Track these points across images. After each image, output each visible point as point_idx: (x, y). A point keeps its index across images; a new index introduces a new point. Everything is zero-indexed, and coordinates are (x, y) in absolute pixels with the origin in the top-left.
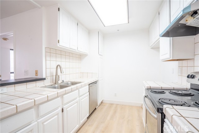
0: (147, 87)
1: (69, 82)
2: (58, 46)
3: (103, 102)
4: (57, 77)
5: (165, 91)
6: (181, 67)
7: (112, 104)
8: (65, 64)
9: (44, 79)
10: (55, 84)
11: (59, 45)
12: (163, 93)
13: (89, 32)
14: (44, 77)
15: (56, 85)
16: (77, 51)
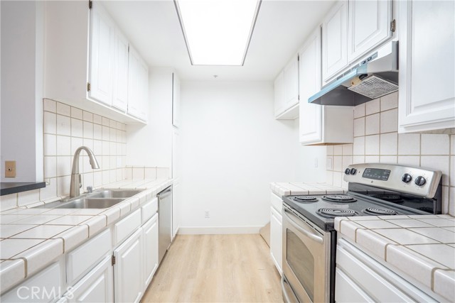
0: (286, 192)
1: (106, 192)
2: (87, 98)
3: (179, 234)
4: (76, 177)
5: (318, 198)
6: (331, 156)
7: (200, 236)
8: (101, 145)
9: (43, 185)
10: (71, 196)
11: (90, 97)
12: (314, 200)
13: (151, 71)
14: (39, 179)
15: (78, 201)
16: (125, 114)
